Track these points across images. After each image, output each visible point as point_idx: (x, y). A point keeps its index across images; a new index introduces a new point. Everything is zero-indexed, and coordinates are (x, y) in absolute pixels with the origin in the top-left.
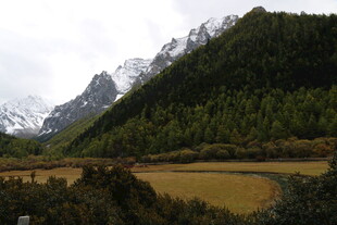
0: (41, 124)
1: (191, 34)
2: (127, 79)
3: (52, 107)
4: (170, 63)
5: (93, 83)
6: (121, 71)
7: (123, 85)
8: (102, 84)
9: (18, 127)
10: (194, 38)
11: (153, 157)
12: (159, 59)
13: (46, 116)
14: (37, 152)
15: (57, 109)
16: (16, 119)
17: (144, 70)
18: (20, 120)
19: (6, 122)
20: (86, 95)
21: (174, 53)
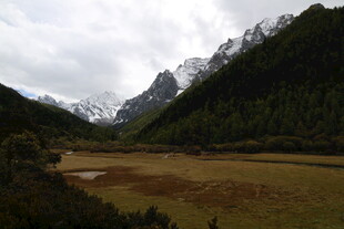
0: (115, 115)
1: (246, 34)
2: (187, 77)
3: (123, 101)
4: (226, 62)
5: (157, 80)
6: (182, 69)
7: (183, 81)
8: (165, 81)
9: (97, 117)
10: (249, 38)
11: (218, 146)
12: (216, 58)
13: (119, 108)
14: (114, 138)
15: (128, 103)
16: (96, 111)
17: (202, 68)
18: (98, 111)
19: (89, 113)
20: (151, 90)
21: (230, 52)
